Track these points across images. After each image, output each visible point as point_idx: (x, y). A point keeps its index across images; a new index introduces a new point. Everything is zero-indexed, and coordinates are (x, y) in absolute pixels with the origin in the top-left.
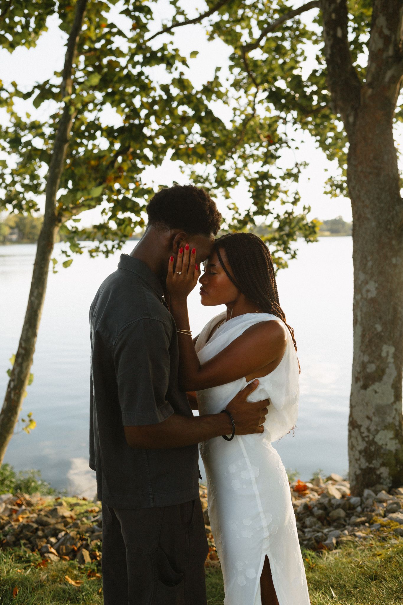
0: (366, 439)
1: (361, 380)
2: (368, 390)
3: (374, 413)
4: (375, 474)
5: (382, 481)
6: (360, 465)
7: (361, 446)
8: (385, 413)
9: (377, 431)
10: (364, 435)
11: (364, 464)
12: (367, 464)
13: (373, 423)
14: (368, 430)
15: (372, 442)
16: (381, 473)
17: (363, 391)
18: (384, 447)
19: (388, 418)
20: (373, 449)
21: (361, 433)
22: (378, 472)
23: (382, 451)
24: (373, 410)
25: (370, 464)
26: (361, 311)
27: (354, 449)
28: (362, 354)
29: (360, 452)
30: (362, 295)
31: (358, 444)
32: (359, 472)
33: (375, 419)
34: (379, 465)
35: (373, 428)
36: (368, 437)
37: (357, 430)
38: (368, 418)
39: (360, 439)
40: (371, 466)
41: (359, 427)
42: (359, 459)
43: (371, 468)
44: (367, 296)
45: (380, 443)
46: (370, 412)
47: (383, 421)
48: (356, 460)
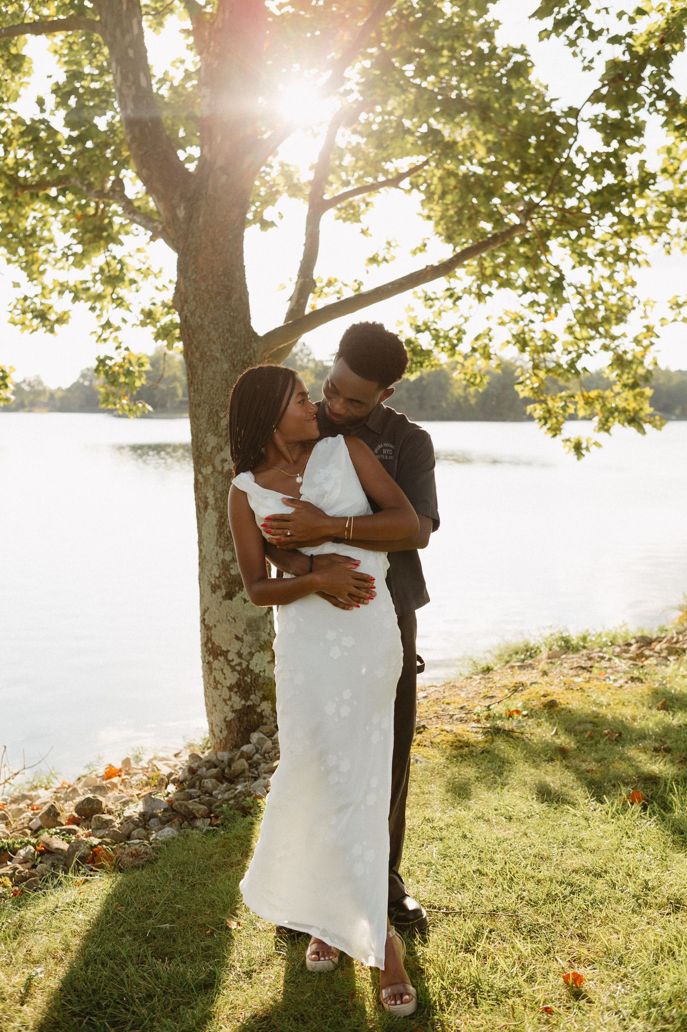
0: (238, 668)
1: (223, 586)
2: (234, 599)
3: (245, 631)
4: (255, 712)
5: (265, 720)
6: (232, 707)
7: (232, 678)
8: (258, 629)
9: (251, 655)
10: (233, 663)
11: (238, 702)
12: (243, 702)
13: (245, 644)
14: (240, 655)
15: (248, 671)
16: (263, 711)
17: (228, 602)
18: (262, 674)
19: (263, 634)
20: (249, 680)
21: (229, 662)
22: (259, 710)
23: (260, 680)
24: (243, 627)
25: (246, 701)
26: (214, 489)
27: (219, 686)
28: (220, 551)
29: (230, 688)
30: (214, 467)
31: (225, 678)
32: (231, 716)
33: (248, 638)
34: (259, 700)
35: (245, 651)
36: (240, 664)
37: (221, 658)
38: (237, 638)
39: (227, 670)
40: (249, 703)
41: (225, 654)
42: (230, 699)
43: (249, 706)
44: (223, 469)
45: (257, 671)
46: (240, 629)
47: (258, 639)
48: (225, 700)
